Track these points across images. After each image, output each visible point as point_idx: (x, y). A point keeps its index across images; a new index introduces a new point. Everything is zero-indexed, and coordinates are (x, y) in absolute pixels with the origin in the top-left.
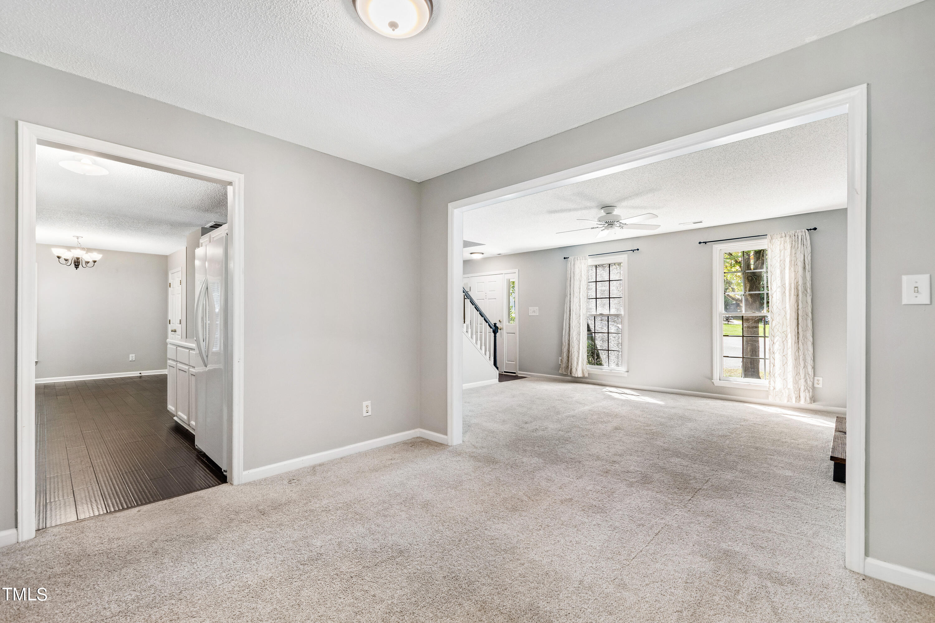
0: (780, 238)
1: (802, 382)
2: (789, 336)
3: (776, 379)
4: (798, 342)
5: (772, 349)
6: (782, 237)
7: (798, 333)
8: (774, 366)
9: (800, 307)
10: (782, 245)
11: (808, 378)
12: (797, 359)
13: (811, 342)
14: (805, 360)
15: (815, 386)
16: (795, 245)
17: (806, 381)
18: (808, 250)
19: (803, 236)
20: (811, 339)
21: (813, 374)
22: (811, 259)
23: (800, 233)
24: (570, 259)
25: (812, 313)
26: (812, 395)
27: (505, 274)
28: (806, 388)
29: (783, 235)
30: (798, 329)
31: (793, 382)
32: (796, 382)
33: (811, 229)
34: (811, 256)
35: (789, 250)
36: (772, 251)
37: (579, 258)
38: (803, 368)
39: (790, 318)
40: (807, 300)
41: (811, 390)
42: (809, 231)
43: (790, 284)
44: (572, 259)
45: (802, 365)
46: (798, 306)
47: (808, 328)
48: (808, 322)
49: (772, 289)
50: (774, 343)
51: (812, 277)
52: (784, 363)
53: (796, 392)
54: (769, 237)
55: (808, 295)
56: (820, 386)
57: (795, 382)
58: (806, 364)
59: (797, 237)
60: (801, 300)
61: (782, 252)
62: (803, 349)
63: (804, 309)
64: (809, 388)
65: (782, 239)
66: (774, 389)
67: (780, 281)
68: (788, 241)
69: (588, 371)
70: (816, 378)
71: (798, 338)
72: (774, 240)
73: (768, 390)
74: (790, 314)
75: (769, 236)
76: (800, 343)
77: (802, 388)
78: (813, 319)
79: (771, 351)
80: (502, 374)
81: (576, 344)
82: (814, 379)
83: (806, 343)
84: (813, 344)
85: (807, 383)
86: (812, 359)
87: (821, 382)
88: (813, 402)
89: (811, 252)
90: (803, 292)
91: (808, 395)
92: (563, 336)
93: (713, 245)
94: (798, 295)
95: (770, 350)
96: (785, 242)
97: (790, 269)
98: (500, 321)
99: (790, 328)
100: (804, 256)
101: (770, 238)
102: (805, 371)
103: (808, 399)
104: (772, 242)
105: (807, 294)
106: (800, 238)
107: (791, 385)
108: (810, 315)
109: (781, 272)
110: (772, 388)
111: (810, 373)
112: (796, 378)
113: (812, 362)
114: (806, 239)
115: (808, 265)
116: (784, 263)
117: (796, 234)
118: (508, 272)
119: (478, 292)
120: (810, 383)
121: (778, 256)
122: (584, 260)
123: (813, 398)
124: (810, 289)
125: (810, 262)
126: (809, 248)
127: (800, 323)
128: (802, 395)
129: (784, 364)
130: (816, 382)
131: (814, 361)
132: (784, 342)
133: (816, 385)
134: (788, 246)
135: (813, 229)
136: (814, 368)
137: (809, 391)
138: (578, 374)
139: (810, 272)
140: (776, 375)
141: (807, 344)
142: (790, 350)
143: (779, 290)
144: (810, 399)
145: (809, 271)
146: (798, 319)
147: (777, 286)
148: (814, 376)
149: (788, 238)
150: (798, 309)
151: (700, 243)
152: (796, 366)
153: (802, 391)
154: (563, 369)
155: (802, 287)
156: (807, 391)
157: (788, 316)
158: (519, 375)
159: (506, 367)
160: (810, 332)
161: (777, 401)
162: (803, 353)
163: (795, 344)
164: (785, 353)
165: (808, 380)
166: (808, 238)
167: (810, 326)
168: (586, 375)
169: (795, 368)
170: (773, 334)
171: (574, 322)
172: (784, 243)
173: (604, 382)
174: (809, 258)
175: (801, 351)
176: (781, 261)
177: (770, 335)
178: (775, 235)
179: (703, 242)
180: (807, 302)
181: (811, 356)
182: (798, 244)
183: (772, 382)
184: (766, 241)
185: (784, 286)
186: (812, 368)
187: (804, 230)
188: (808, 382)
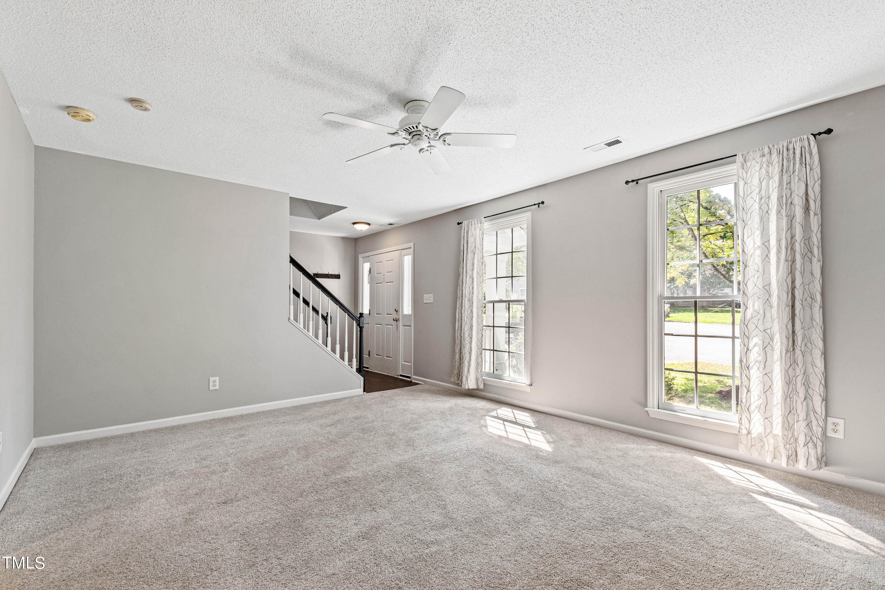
0: (760, 157)
1: (800, 427)
2: (777, 338)
3: (752, 416)
4: (794, 349)
5: (745, 361)
6: (764, 156)
7: (793, 332)
8: (748, 391)
9: (798, 283)
10: (763, 171)
11: (813, 418)
12: (789, 382)
13: (820, 349)
14: (807, 384)
15: (828, 435)
16: (788, 167)
17: (809, 425)
18: (815, 174)
19: (805, 147)
20: (821, 344)
21: (824, 413)
22: (821, 191)
23: (798, 143)
24: (463, 223)
25: (823, 294)
26: (822, 452)
27: (402, 250)
28: (808, 439)
29: (766, 150)
30: (793, 326)
31: (783, 427)
32: (788, 426)
33: (820, 134)
34: (822, 186)
35: (776, 178)
36: (745, 183)
37: (473, 223)
38: (803, 399)
39: (778, 305)
40: (812, 270)
41: (819, 444)
42: (817, 136)
43: (779, 241)
44: (466, 224)
45: (802, 395)
46: (793, 282)
47: (814, 322)
48: (813, 311)
49: (746, 251)
50: (748, 349)
51: (822, 226)
52: (766, 388)
53: (788, 446)
54: (739, 159)
55: (815, 260)
56: (840, 435)
57: (786, 425)
58: (810, 391)
59: (791, 151)
60: (799, 269)
61: (764, 183)
62: (804, 363)
63: (807, 287)
64: (814, 439)
65: (764, 159)
66: (749, 433)
67: (759, 237)
68: (776, 160)
69: (484, 380)
70: (830, 420)
71: (794, 341)
72: (749, 164)
73: (737, 433)
74: (779, 297)
75: (741, 156)
76: (798, 352)
77: (802, 439)
78: (824, 307)
79: (743, 364)
80: (398, 378)
81: (467, 342)
82: (825, 420)
83: (811, 351)
84: (825, 354)
85: (811, 429)
86: (823, 382)
87: (841, 428)
88: (823, 464)
89: (821, 178)
90: (803, 256)
91: (812, 452)
92: (456, 331)
93: (649, 185)
94: (794, 261)
95: (741, 361)
96: (770, 163)
97: (779, 212)
98: (395, 310)
99: (778, 322)
100: (807, 185)
101: (742, 160)
102: (807, 405)
103: (813, 460)
104: (745, 166)
105: (813, 258)
106: (798, 152)
107: (778, 430)
108: (819, 297)
109: (761, 219)
110: (744, 432)
111: (818, 410)
112: (789, 419)
113: (822, 388)
114: (811, 154)
115: (815, 202)
116: (767, 202)
117: (791, 147)
118: (406, 247)
119: (377, 274)
120: (818, 430)
121: (757, 191)
122: (479, 225)
123: (824, 458)
124: (818, 248)
125: (819, 198)
126: (818, 170)
127: (798, 315)
128: (802, 452)
129: (767, 390)
130: (830, 427)
131: (826, 386)
132: (767, 349)
133: (830, 434)
134: (775, 170)
135: (825, 133)
136: (826, 400)
137: (815, 446)
138: (470, 385)
139: (819, 216)
140: (752, 408)
141: (811, 355)
142: (778, 363)
143: (758, 252)
144: (818, 459)
145: (815, 214)
146: (793, 306)
147: (756, 246)
148: (826, 416)
149: (774, 155)
150: (793, 288)
151: (627, 182)
152: (788, 397)
153: (802, 446)
154: (456, 377)
155: (802, 244)
156: (810, 445)
157: (774, 300)
158: (413, 381)
159: (402, 369)
160: (818, 331)
161: (754, 456)
162: (803, 372)
163: (786, 354)
164: (768, 370)
165: (814, 423)
166: (815, 150)
167: (818, 321)
168: (481, 386)
169: (786, 399)
170: (747, 334)
171: (466, 312)
172: (768, 166)
173: (502, 398)
174: (817, 188)
175: (800, 366)
176: (761, 199)
177: (742, 336)
178: (751, 153)
179: (633, 181)
180: (812, 274)
181: (821, 376)
182: (794, 164)
183: (745, 421)
184: (735, 167)
185: (766, 244)
186: (823, 400)
187: (805, 137)
188: (814, 428)
